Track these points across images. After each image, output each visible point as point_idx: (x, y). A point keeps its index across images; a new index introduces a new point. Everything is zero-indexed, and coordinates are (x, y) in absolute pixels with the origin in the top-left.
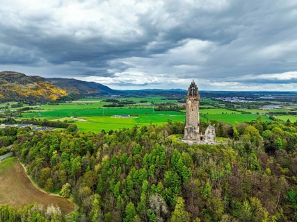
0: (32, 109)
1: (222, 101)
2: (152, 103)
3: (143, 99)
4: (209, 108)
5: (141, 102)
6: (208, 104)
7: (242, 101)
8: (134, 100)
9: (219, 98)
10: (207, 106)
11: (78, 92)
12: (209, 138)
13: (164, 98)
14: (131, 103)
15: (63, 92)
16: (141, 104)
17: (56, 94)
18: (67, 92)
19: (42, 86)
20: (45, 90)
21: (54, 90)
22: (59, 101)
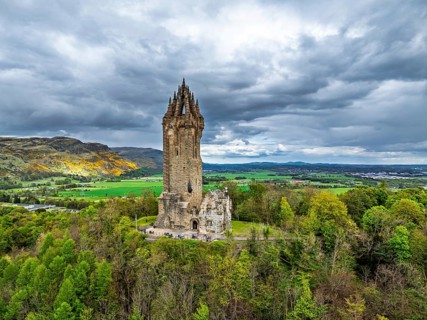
1: (360, 177)
2: (253, 179)
3: (242, 175)
4: (335, 187)
5: (237, 178)
6: (336, 181)
7: (392, 177)
8: (228, 176)
9: (357, 174)
10: (333, 185)
11: (154, 166)
12: (209, 222)
14: (224, 179)
15: (133, 165)
16: (237, 181)
17: (121, 167)
18: (138, 165)
19: (104, 157)
20: (107, 163)
21: (120, 162)
22: (123, 176)
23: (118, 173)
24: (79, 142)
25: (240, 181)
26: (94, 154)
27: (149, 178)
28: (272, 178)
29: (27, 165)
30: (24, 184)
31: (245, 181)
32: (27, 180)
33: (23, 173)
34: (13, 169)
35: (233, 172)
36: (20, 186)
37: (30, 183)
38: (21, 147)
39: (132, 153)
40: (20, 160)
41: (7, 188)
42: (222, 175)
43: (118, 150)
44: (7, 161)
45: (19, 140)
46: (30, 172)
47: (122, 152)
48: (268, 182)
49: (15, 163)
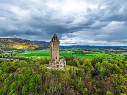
0: (22, 53)
1: (104, 50)
2: (73, 51)
3: (70, 49)
4: (97, 53)
5: (69, 50)
6: (98, 51)
7: (114, 50)
8: (66, 49)
9: (104, 49)
11: (44, 47)
13: (80, 49)
14: (64, 51)
15: (37, 46)
16: (68, 51)
17: (34, 47)
18: (39, 46)
19: (29, 44)
20: (29, 45)
21: (33, 45)
22: (34, 50)
24: (21, 39)
25: (69, 51)
26: (26, 43)
27: (42, 50)
29: (6, 46)
30: (5, 52)
31: (71, 51)
32: (6, 51)
33: (4, 49)
34: (2, 47)
35: (68, 48)
36: (4, 53)
37: (7, 52)
38: (3, 41)
39: (37, 43)
40: (3, 45)
42: (64, 49)
43: (33, 41)
46: (7, 48)
47: (34, 42)
48: (77, 51)
49: (2, 46)
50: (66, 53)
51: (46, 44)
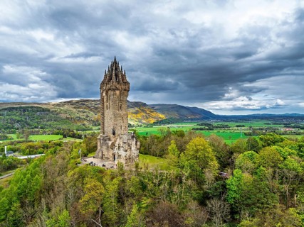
2: (251, 127)
3: (241, 124)
5: (237, 126)
8: (230, 124)
11: (177, 117)
13: (270, 122)
14: (227, 126)
15: (162, 116)
16: (236, 128)
17: (155, 118)
18: (166, 116)
19: (143, 111)
20: (145, 114)
21: (154, 114)
22: (155, 124)
23: (152, 122)
25: (239, 128)
26: (137, 109)
27: (172, 125)
28: (267, 126)
29: (96, 116)
30: (94, 128)
31: (243, 128)
32: (96, 125)
33: (93, 121)
34: (88, 119)
35: (237, 122)
36: (91, 129)
37: (97, 128)
38: (93, 105)
39: (162, 108)
40: (93, 113)
41: (84, 130)
42: (226, 124)
43: (153, 106)
44: (85, 114)
45: (93, 101)
46: (97, 121)
47: (156, 107)
48: (261, 129)
49: (90, 115)
50: (229, 131)
51: (184, 112)
